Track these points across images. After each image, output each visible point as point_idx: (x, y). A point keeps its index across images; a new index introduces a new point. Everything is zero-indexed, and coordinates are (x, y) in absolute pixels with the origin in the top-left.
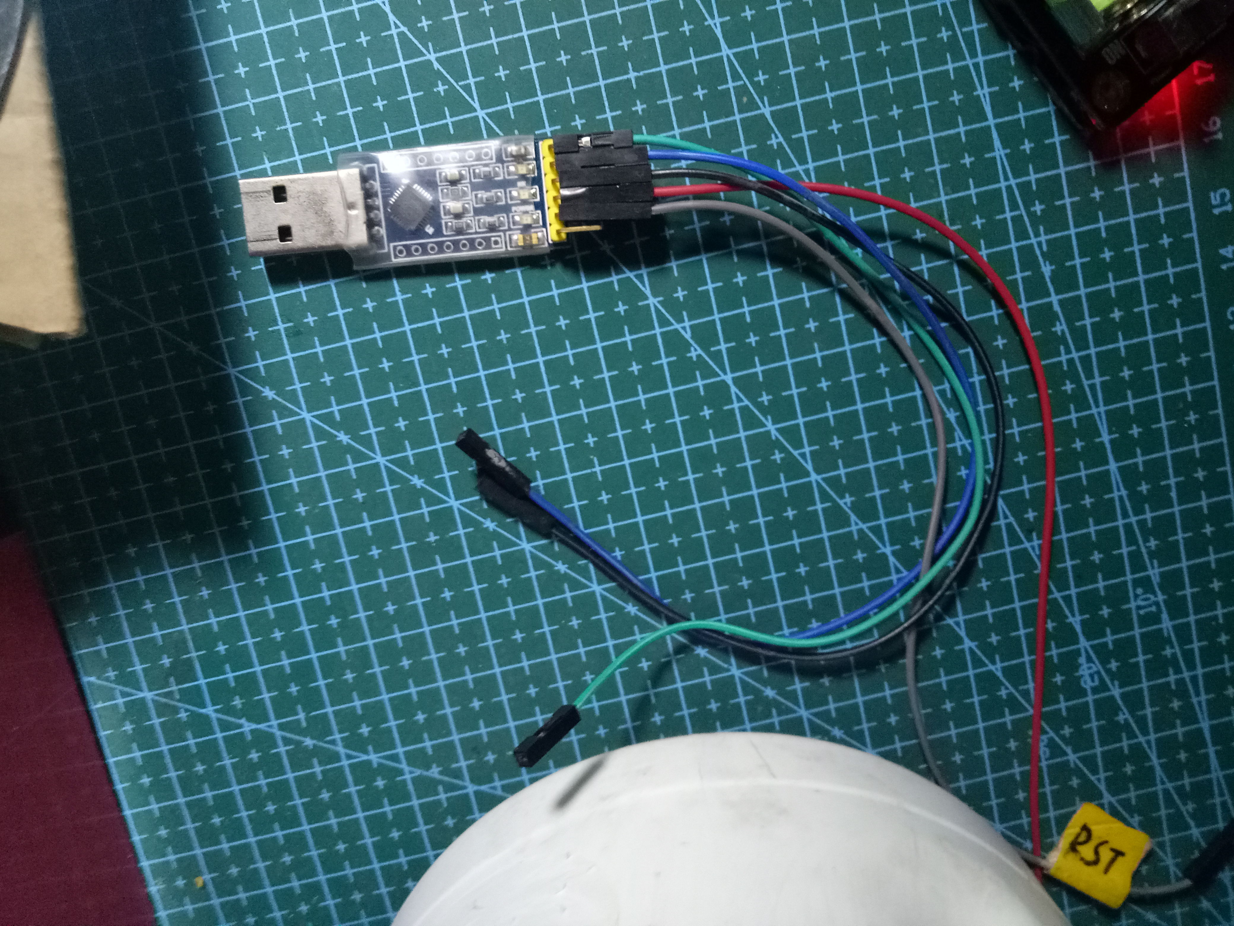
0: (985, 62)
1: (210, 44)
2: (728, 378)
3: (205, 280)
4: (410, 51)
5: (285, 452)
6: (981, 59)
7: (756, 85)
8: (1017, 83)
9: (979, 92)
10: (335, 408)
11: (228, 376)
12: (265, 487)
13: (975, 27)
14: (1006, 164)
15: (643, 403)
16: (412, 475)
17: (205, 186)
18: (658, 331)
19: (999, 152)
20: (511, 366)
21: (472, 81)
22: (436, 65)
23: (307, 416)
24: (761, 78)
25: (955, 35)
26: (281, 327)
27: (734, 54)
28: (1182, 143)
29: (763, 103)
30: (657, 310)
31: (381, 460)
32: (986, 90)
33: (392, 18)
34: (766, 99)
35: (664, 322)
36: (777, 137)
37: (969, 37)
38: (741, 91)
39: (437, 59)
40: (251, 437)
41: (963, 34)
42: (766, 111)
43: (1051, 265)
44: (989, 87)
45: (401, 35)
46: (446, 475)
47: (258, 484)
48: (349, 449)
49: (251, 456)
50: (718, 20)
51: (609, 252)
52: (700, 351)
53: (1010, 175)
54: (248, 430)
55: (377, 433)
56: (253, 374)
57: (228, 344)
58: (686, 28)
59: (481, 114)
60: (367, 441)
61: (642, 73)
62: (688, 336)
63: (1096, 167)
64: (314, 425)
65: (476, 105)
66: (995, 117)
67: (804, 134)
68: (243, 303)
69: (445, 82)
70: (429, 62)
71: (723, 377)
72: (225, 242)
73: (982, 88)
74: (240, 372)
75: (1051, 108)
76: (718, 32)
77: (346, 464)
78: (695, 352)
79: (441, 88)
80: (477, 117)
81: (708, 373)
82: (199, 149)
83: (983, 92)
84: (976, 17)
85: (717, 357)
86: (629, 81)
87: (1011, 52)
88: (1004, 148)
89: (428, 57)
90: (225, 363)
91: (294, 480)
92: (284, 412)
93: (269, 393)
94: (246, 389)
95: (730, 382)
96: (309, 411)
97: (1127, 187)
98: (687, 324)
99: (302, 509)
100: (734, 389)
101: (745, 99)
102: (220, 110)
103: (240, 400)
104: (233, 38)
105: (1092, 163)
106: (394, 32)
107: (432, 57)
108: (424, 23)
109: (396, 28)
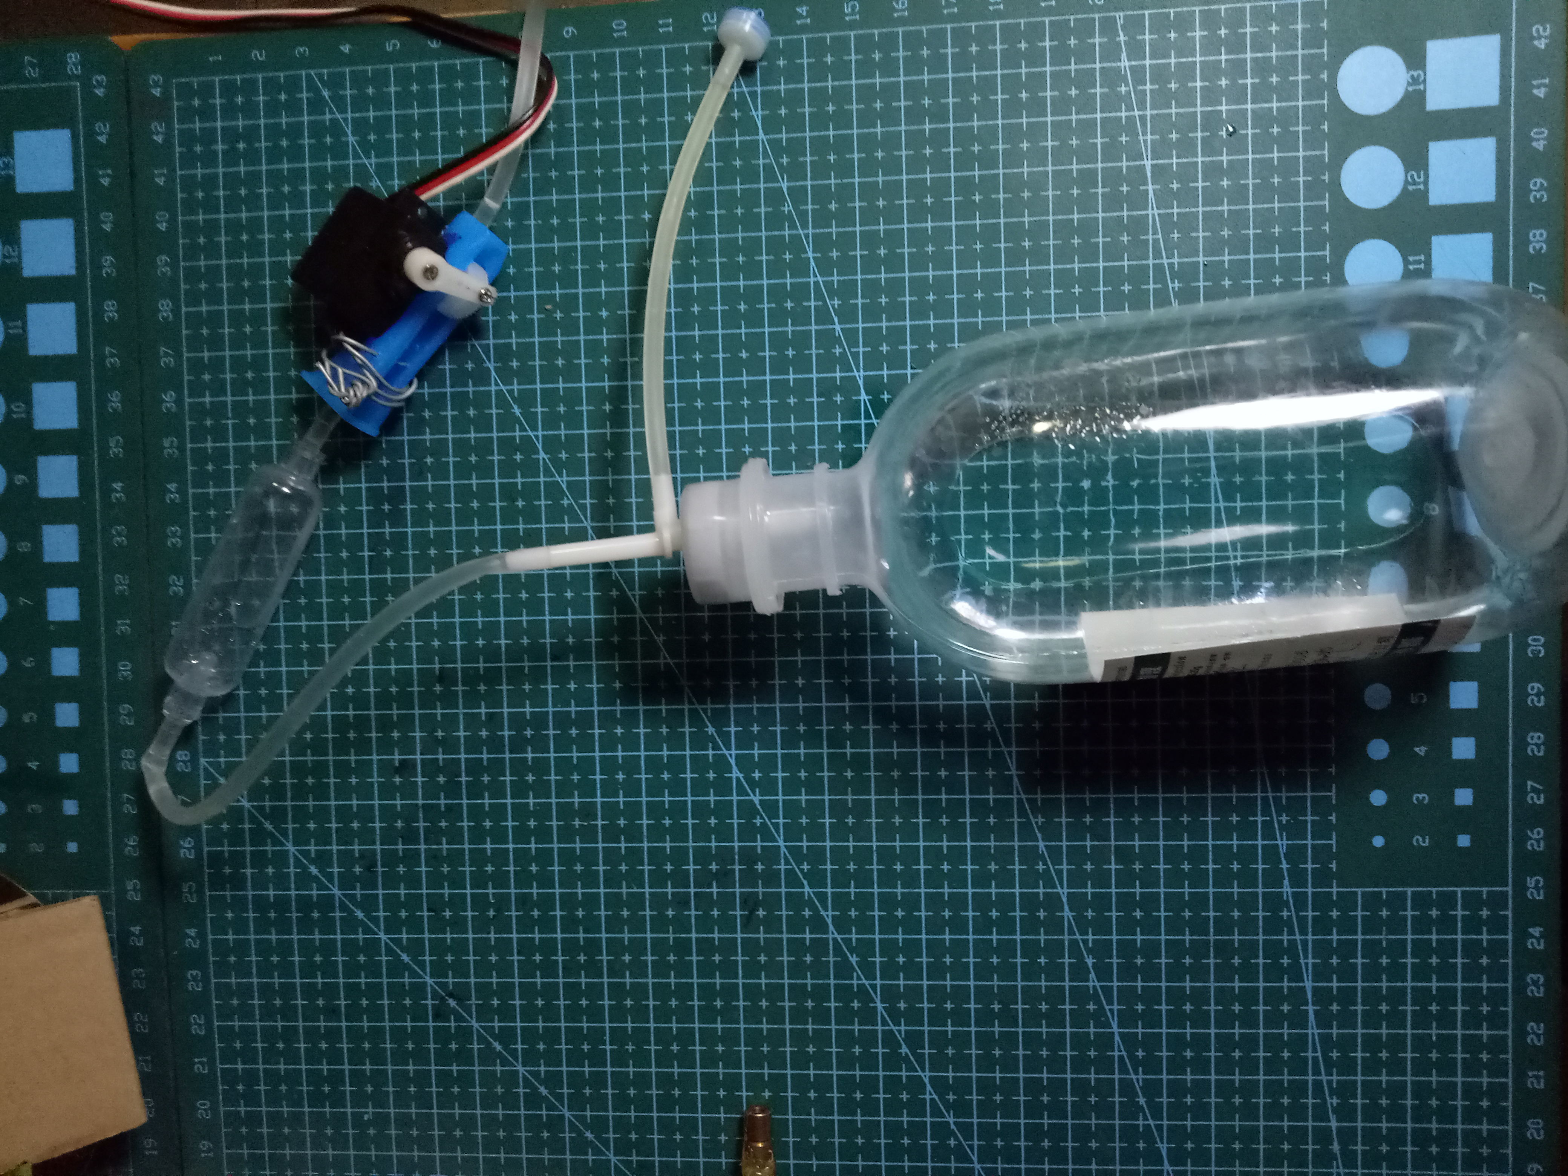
4: (936, 1112)
21: (976, 1142)
22: (953, 1127)
33: (929, 1087)
39: (955, 1123)
45: (932, 1100)
69: (956, 1139)
70: (948, 1123)
89: (948, 1119)
106: (928, 1097)
107: (951, 1120)
108: (951, 1097)
109: (929, 1094)
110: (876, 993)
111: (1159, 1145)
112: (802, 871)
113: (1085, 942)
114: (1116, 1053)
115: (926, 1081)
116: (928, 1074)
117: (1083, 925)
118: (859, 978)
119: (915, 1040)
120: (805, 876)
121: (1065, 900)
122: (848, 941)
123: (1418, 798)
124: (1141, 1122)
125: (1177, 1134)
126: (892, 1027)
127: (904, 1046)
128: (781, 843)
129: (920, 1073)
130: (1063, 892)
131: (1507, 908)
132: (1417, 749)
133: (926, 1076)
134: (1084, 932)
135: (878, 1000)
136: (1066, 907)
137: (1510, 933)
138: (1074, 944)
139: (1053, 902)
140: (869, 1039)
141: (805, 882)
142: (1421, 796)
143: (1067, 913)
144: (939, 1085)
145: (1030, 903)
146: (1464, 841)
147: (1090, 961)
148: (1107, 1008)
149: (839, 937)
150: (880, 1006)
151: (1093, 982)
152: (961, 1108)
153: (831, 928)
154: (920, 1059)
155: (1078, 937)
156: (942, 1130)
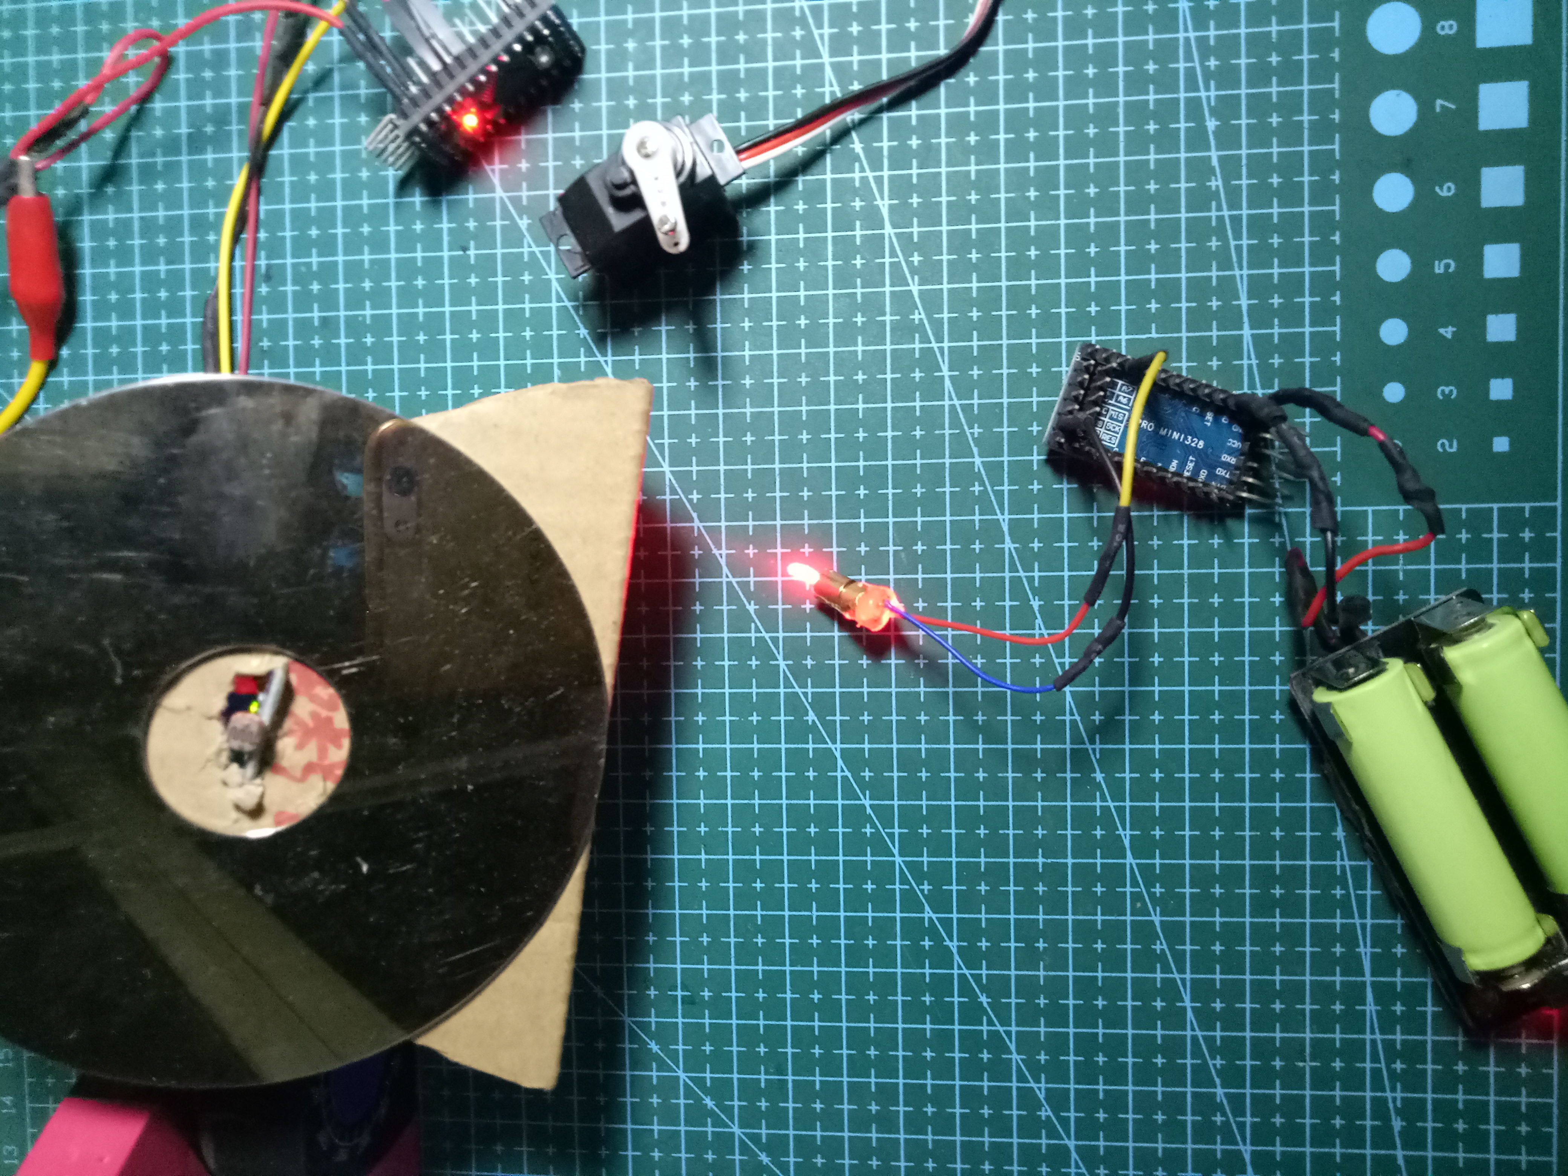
0: (1372, 925)
1: (681, 746)
2: (1071, 1144)
3: (624, 938)
4: (849, 793)
5: (655, 1100)
6: (1369, 921)
7: (1152, 895)
8: (1399, 950)
9: (1361, 949)
10: (708, 1075)
11: (622, 1023)
12: (629, 1126)
13: (1369, 892)
14: (1375, 1020)
15: (987, 1145)
16: (761, 1151)
17: (645, 860)
18: (1014, 1084)
19: (1370, 1007)
20: (873, 1080)
21: (897, 831)
22: (869, 810)
23: (682, 1075)
24: (1158, 890)
25: (1349, 894)
26: (679, 993)
27: (1137, 864)
28: (1555, 1042)
29: (1155, 911)
30: (1018, 1066)
31: (736, 1130)
32: (1369, 950)
33: (840, 762)
34: (1158, 909)
35: (1021, 1078)
36: (1161, 944)
37: (1361, 900)
38: (1137, 897)
39: (871, 806)
40: (628, 1079)
41: (1357, 896)
42: (1157, 919)
43: (1402, 1120)
44: (1372, 947)
45: (845, 778)
46: (792, 1159)
47: (624, 1122)
48: (712, 1113)
49: (625, 1096)
50: (1128, 832)
51: (985, 1005)
52: (1050, 1113)
53: (1377, 1031)
54: (628, 1073)
55: (740, 1107)
56: (645, 1027)
57: (630, 997)
58: (1099, 833)
59: (898, 859)
60: (729, 1111)
61: (1049, 861)
62: (1042, 1096)
63: (1464, 1043)
64: (686, 1085)
65: (896, 851)
66: (1373, 974)
67: (1188, 947)
68: (652, 966)
69: (873, 826)
70: (863, 806)
71: (1067, 1142)
72: (651, 911)
73: (1365, 946)
74: (634, 1022)
75: (1429, 980)
76: (1127, 843)
77: (706, 1126)
78: (1046, 1112)
79: (868, 830)
80: (894, 862)
81: (1053, 1134)
82: (649, 829)
83: (1365, 951)
84: (1372, 884)
85: (1065, 1122)
86: (1037, 864)
87: (1399, 922)
88: (1376, 1004)
89: (863, 802)
90: (623, 1012)
91: (656, 1128)
92: (662, 1066)
93: (654, 1047)
94: (634, 1038)
95: (1072, 1149)
96: (685, 1071)
97: (1492, 1069)
98: (1043, 1085)
99: (656, 1154)
100: (1074, 1155)
101: (1139, 905)
102: (675, 801)
103: (627, 1046)
104: (701, 746)
105: (1460, 1039)
106: (839, 774)
107: (867, 803)
108: (867, 774)
109: (841, 771)
110: (778, 649)
111: (1121, 832)
112: (690, 501)
113: (1031, 579)
114: (1068, 718)
115: (838, 754)
116: (839, 745)
117: (1027, 559)
118: (758, 630)
119: (822, 705)
120: (695, 507)
121: (1005, 528)
122: (744, 586)
123: (1443, 392)
124: (1098, 804)
125: (1142, 819)
126: (797, 689)
127: (811, 712)
128: (666, 468)
129: (830, 745)
130: (1004, 519)
131: (1554, 530)
132: (1442, 331)
133: (837, 748)
134: (1028, 568)
135: (780, 657)
136: (1007, 538)
137: (1559, 560)
138: (1016, 582)
139: (991, 531)
140: (769, 704)
141: (695, 515)
142: (1447, 390)
143: (1009, 545)
144: (853, 759)
145: (963, 533)
146: (1501, 444)
147: (1036, 604)
148: (1056, 661)
149: (734, 581)
150: (782, 664)
151: (1040, 630)
152: (879, 788)
153: (725, 570)
154: (830, 727)
155: (1022, 574)
156: (855, 816)
